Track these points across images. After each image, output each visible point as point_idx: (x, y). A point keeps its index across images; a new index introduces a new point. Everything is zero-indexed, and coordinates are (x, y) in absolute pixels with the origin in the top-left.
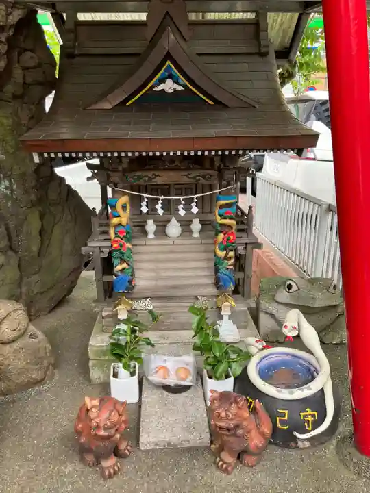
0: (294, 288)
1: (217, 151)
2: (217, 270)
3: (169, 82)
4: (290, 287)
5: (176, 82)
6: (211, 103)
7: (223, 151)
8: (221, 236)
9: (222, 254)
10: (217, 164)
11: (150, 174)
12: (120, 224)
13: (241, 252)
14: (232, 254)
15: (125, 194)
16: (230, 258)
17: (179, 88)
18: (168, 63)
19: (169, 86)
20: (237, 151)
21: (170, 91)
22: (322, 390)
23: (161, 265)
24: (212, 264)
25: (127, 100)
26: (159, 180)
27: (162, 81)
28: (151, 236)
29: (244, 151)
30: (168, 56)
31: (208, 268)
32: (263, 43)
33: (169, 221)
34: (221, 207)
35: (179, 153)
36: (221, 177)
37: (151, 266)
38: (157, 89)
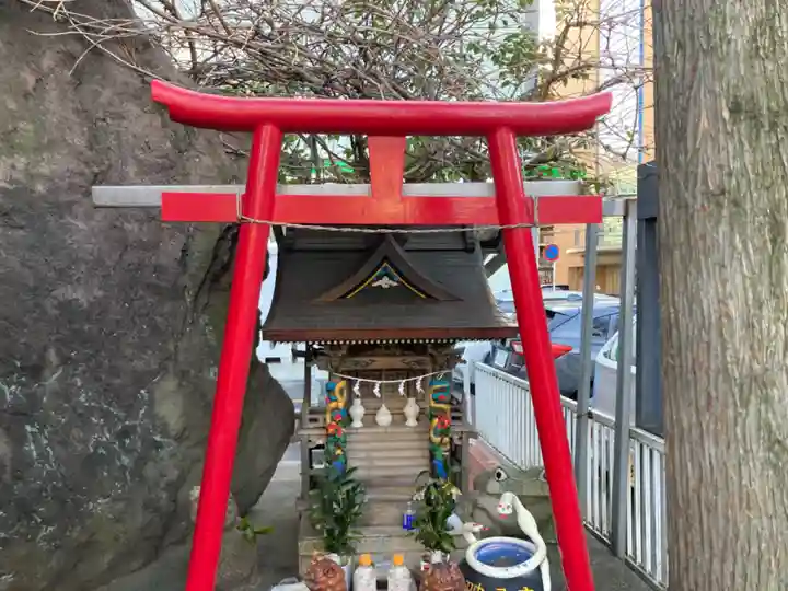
0: (504, 476)
1: (430, 340)
2: (432, 457)
3: (386, 279)
4: (499, 475)
5: (391, 278)
6: (423, 296)
7: (436, 340)
8: (436, 421)
9: (437, 440)
10: (430, 351)
11: (366, 359)
12: (337, 409)
13: (457, 442)
14: (446, 439)
15: (343, 379)
16: (445, 444)
17: (395, 284)
18: (385, 264)
19: (385, 282)
20: (448, 340)
21: (387, 286)
22: (538, 569)
23: (375, 454)
24: (427, 454)
25: (348, 294)
26: (374, 366)
27: (379, 278)
28: (357, 424)
29: (455, 340)
30: (386, 259)
31: (423, 457)
32: (469, 241)
33: (379, 409)
34: (436, 391)
35: (397, 342)
36: (434, 362)
37: (363, 455)
38: (375, 285)
